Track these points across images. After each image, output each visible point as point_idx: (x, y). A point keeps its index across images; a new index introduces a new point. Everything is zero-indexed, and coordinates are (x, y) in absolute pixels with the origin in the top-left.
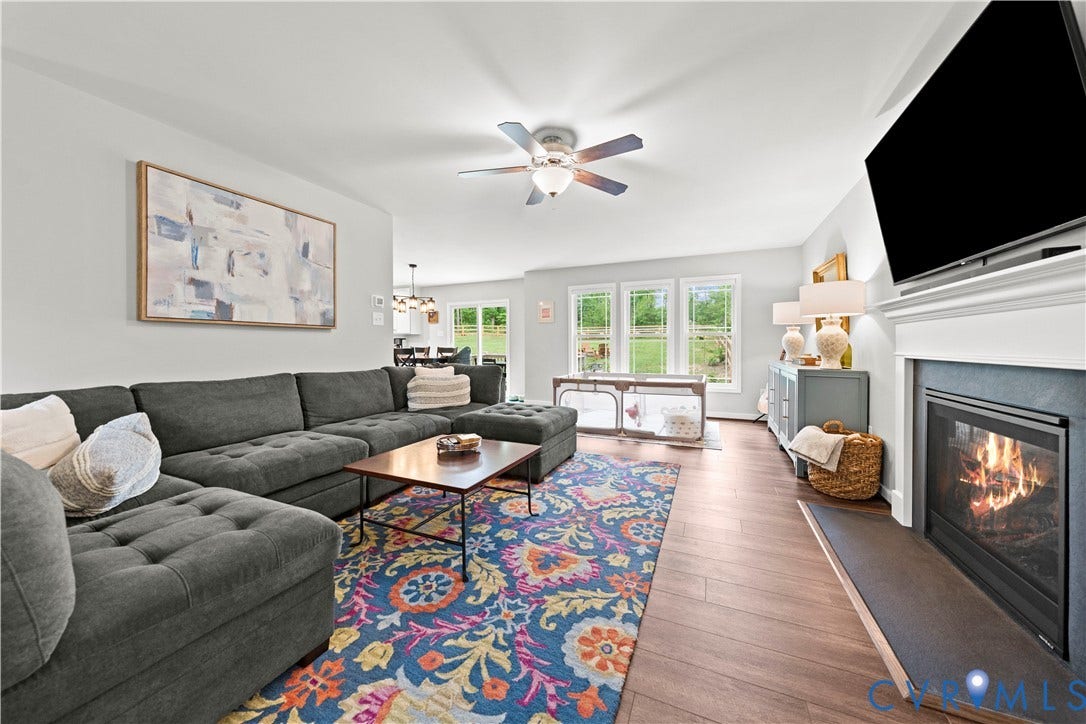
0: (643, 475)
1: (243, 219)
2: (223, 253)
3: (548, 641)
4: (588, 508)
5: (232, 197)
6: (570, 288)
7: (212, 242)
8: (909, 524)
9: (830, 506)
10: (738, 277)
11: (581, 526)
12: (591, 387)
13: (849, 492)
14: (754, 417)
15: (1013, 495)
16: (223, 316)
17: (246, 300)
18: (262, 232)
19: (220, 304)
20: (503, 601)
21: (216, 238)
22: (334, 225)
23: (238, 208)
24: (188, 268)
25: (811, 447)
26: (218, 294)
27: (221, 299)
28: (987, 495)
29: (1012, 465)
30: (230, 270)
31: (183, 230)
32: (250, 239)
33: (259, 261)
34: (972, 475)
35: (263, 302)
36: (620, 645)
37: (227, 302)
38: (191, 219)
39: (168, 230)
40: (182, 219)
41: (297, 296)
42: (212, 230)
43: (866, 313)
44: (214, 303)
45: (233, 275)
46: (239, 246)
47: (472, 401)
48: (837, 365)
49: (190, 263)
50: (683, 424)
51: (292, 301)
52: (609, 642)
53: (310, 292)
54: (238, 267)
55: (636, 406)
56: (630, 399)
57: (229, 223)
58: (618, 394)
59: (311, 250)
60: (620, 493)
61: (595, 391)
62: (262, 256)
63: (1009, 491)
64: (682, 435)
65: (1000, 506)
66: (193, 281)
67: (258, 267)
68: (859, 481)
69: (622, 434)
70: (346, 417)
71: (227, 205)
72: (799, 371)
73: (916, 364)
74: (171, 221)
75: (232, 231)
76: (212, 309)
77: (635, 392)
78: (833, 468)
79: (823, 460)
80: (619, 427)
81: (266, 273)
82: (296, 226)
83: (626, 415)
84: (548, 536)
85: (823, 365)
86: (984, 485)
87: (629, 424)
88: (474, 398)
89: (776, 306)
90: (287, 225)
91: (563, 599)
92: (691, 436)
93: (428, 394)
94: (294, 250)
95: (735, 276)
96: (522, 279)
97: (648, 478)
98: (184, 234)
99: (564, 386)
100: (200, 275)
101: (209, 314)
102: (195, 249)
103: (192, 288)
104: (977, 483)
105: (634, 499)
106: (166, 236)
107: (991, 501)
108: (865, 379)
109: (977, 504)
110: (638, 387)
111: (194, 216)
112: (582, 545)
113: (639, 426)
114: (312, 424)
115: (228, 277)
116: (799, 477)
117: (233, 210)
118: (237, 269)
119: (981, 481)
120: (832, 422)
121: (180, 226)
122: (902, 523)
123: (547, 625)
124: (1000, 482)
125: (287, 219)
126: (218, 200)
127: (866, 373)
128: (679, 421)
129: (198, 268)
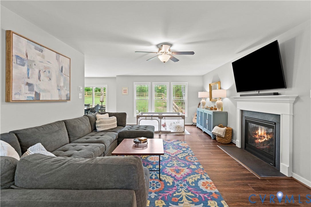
0: (178, 144)
1: (43, 57)
2: (37, 71)
3: (196, 187)
4: (173, 156)
5: (40, 47)
6: (134, 83)
7: (34, 67)
8: (240, 147)
9: (224, 145)
10: (187, 83)
11: (176, 160)
12: (150, 118)
13: (227, 142)
14: (191, 124)
15: (264, 140)
16: (37, 99)
17: (44, 91)
18: (49, 62)
19: (36, 93)
20: (176, 183)
21: (35, 65)
22: (70, 59)
23: (42, 52)
24: (26, 78)
25: (219, 132)
26: (36, 89)
27: (36, 91)
28: (259, 139)
29: (264, 135)
30: (39, 79)
31: (24, 62)
32: (45, 65)
33: (48, 74)
34: (255, 136)
35: (49, 92)
36: (211, 184)
37: (38, 92)
38: (27, 57)
39: (19, 62)
40: (24, 57)
41: (59, 88)
42: (34, 61)
43: (227, 97)
44: (34, 93)
45: (40, 81)
46: (42, 68)
47: (117, 126)
48: (221, 110)
49: (27, 76)
50: (179, 128)
51: (58, 91)
52: (208, 184)
53: (63, 86)
54: (42, 77)
55: (165, 123)
56: (163, 121)
57: (39, 58)
58: (159, 120)
59: (64, 69)
60: (177, 150)
61: (152, 119)
62: (49, 72)
63: (263, 139)
64: (179, 131)
65: (261, 141)
66: (28, 84)
67: (48, 77)
68: (228, 139)
69: (161, 132)
70: (81, 136)
71: (38, 50)
72: (213, 112)
73: (242, 111)
74: (20, 57)
75: (40, 62)
76: (33, 96)
77: (165, 119)
78: (223, 136)
79: (222, 135)
80: (160, 130)
81: (50, 79)
82: (59, 59)
83: (162, 127)
84: (171, 165)
85: (218, 110)
86: (258, 137)
87: (163, 129)
88: (118, 125)
89: (199, 92)
90: (57, 59)
91: (190, 178)
92: (181, 131)
93: (105, 124)
94: (58, 69)
95: (186, 83)
96: (115, 78)
97: (180, 145)
98: (25, 63)
99: (141, 118)
100: (30, 81)
101: (33, 98)
102: (28, 70)
103: (27, 86)
104: (256, 137)
105: (182, 151)
106: (20, 65)
107: (259, 140)
108: (226, 114)
109: (256, 141)
110: (166, 117)
111: (28, 55)
112: (181, 165)
113: (166, 129)
114: (72, 140)
115: (39, 81)
116: (213, 140)
117: (40, 53)
118: (42, 78)
119: (257, 137)
120: (221, 125)
121: (24, 60)
122: (239, 147)
123: (192, 184)
124: (261, 137)
125: (57, 57)
126: (36, 49)
127: (227, 112)
128: (178, 127)
129: (29, 78)
